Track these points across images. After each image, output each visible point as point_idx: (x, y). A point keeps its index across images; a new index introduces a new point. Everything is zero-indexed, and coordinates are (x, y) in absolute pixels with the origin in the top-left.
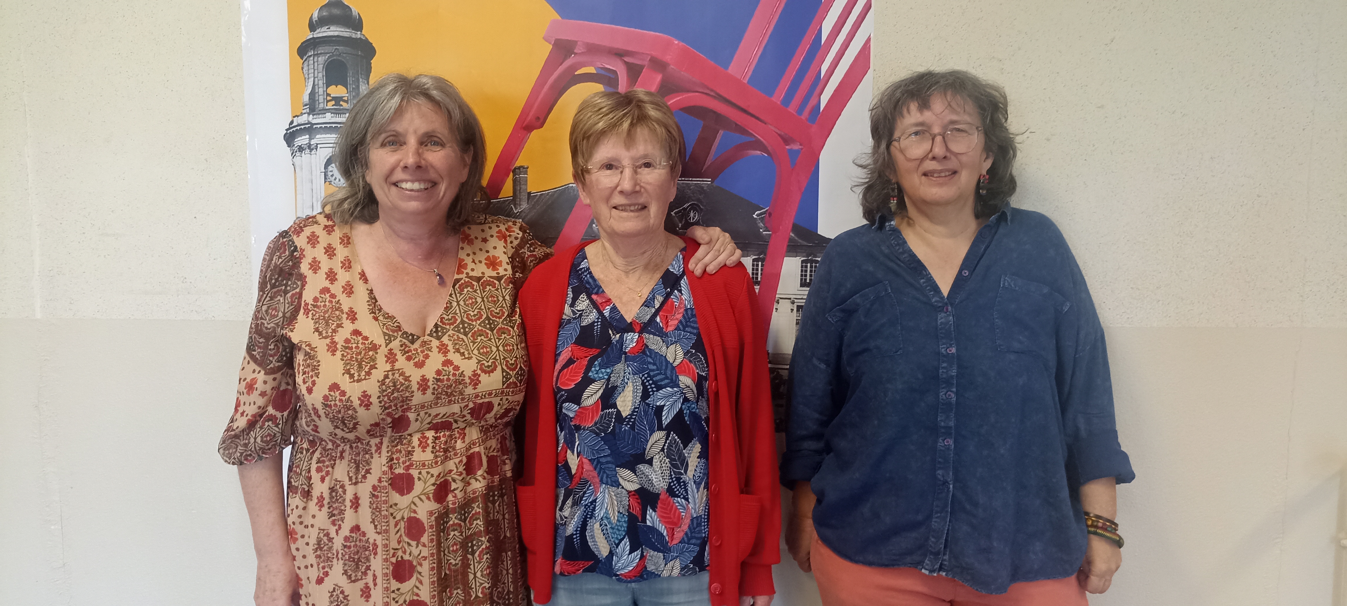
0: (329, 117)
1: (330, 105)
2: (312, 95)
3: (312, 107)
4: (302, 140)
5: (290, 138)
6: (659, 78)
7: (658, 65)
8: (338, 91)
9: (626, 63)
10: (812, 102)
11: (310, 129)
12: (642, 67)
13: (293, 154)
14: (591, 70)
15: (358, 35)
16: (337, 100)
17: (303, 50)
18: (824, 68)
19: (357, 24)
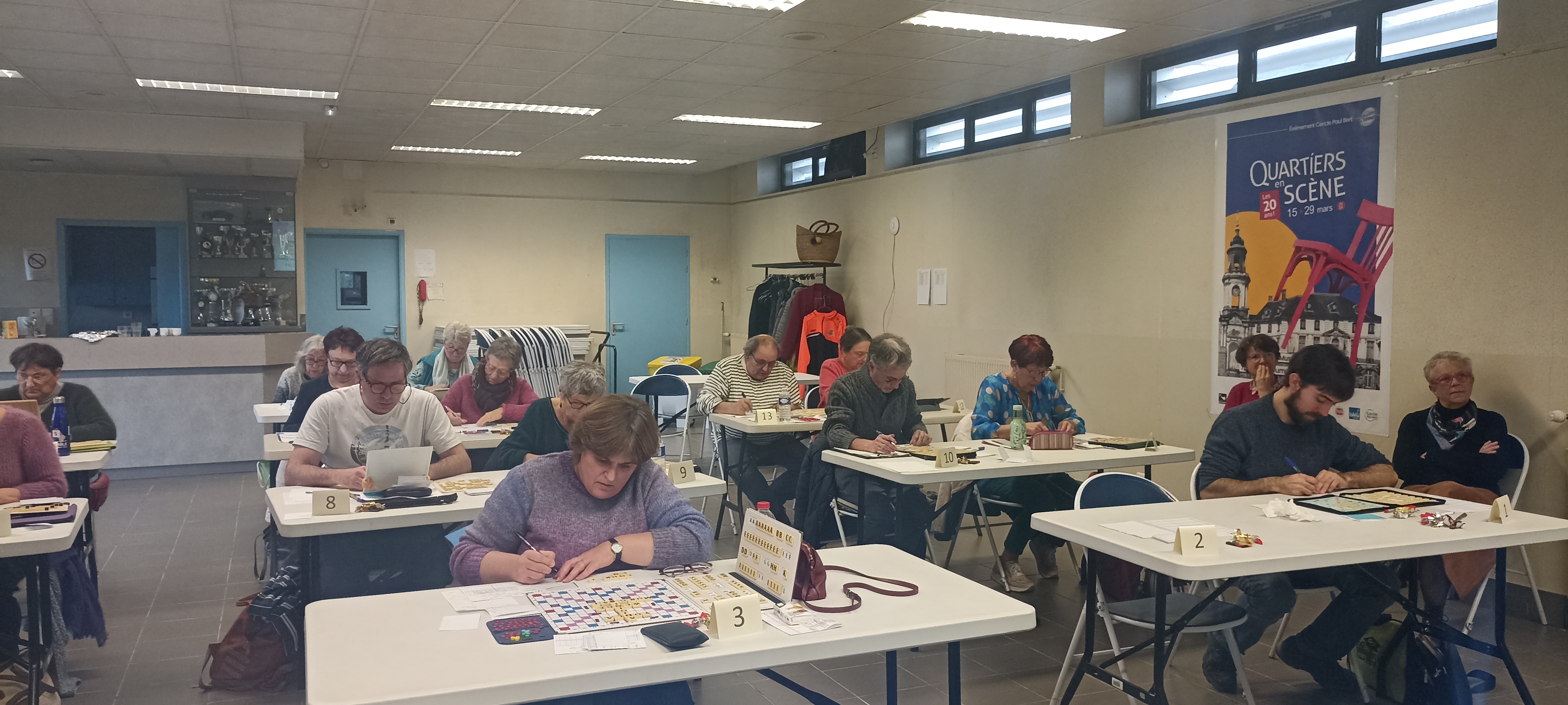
0: (1234, 274)
1: (1235, 270)
2: (1230, 266)
3: (1230, 271)
4: (1227, 281)
5: (1224, 280)
6: (1325, 258)
7: (1325, 254)
8: (1237, 265)
9: (1316, 254)
10: (1373, 267)
11: (1229, 278)
12: (1320, 255)
13: (1224, 285)
14: (1306, 256)
15: (1242, 247)
16: (1237, 268)
17: (1228, 252)
18: (1377, 254)
19: (1242, 243)
